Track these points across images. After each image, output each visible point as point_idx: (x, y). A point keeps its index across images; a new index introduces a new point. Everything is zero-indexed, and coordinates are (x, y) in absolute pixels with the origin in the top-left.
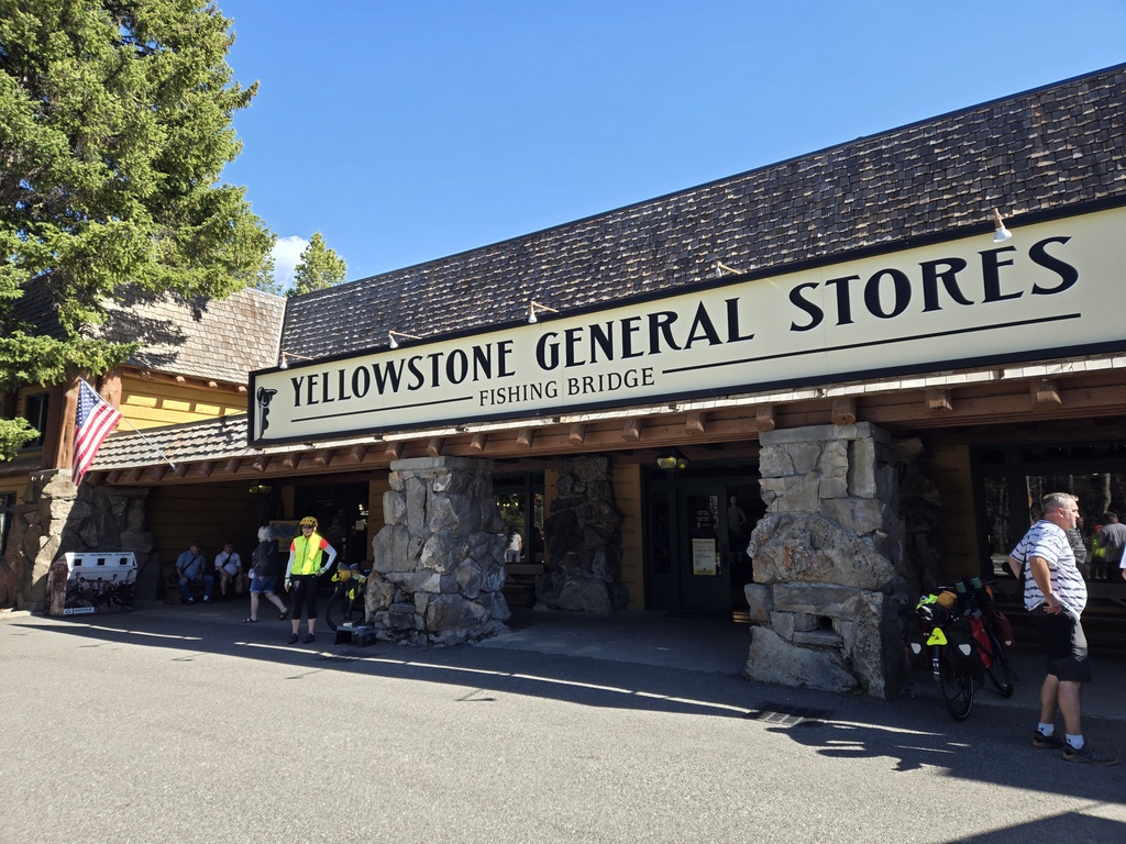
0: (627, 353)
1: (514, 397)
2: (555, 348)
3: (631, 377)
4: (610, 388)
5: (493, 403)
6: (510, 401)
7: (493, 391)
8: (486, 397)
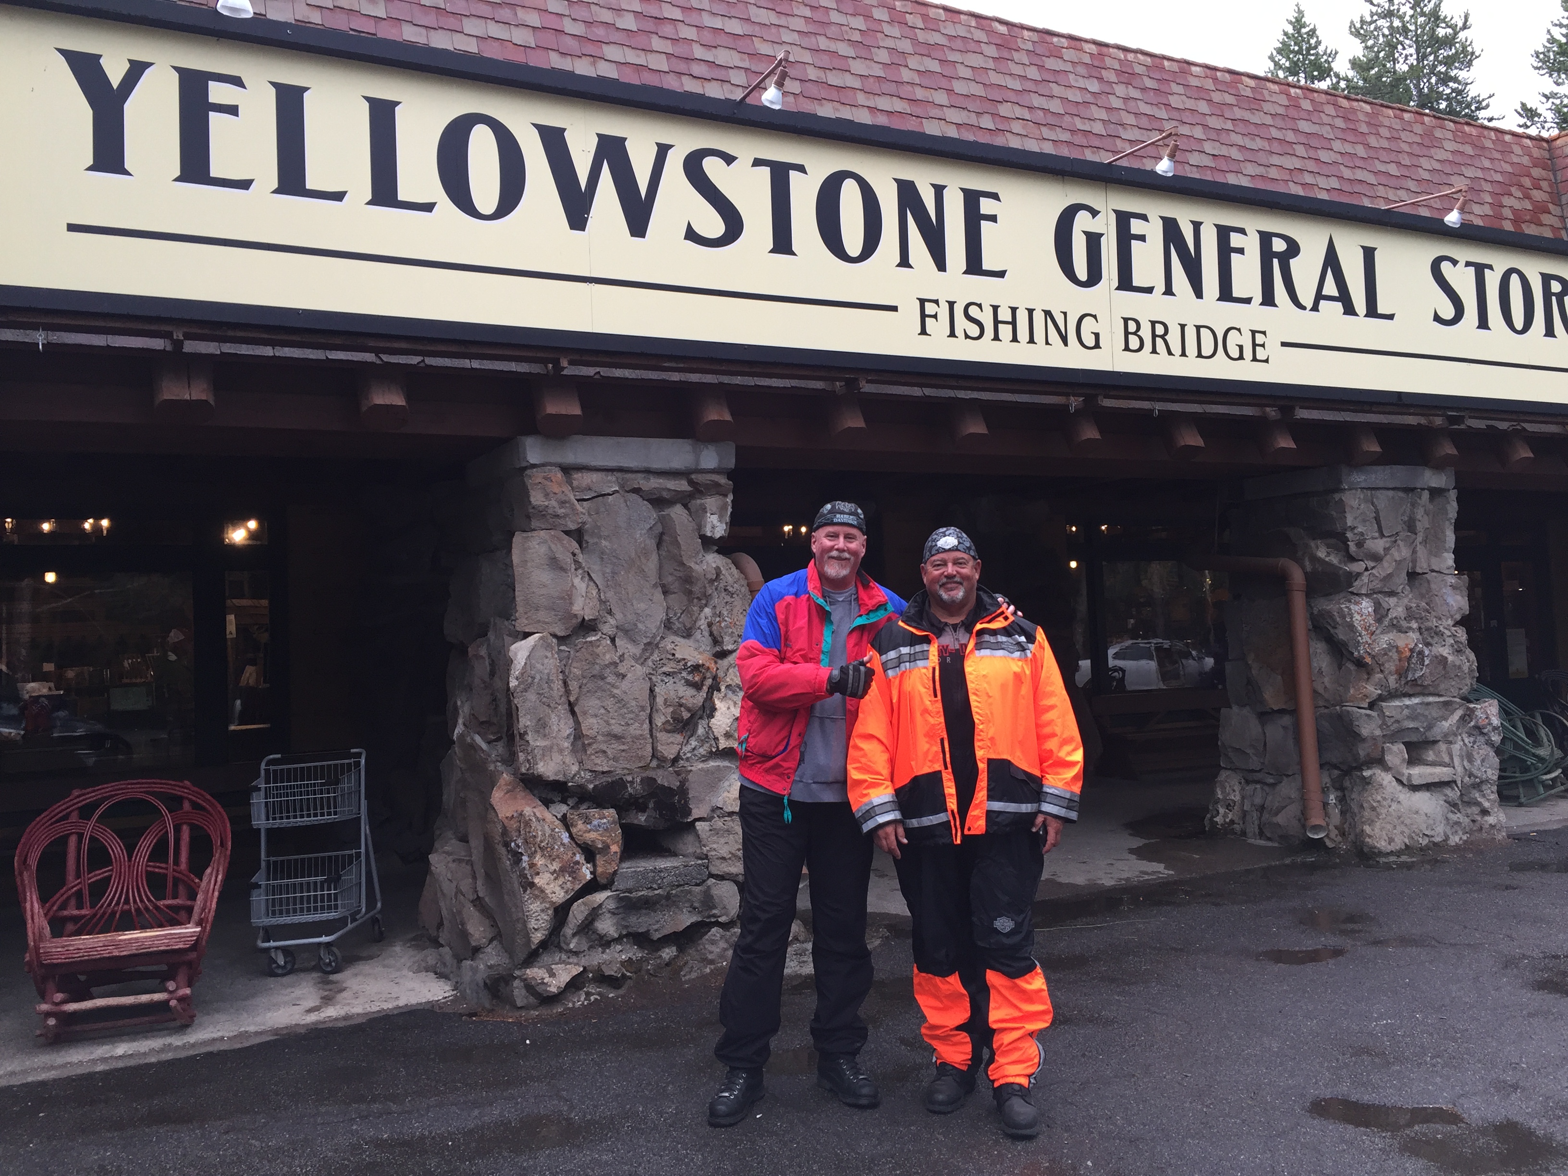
0: (1226, 294)
1: (1005, 331)
2: (1093, 243)
3: (1233, 339)
4: (1200, 355)
5: (952, 334)
6: (996, 338)
7: (951, 304)
8: (935, 316)
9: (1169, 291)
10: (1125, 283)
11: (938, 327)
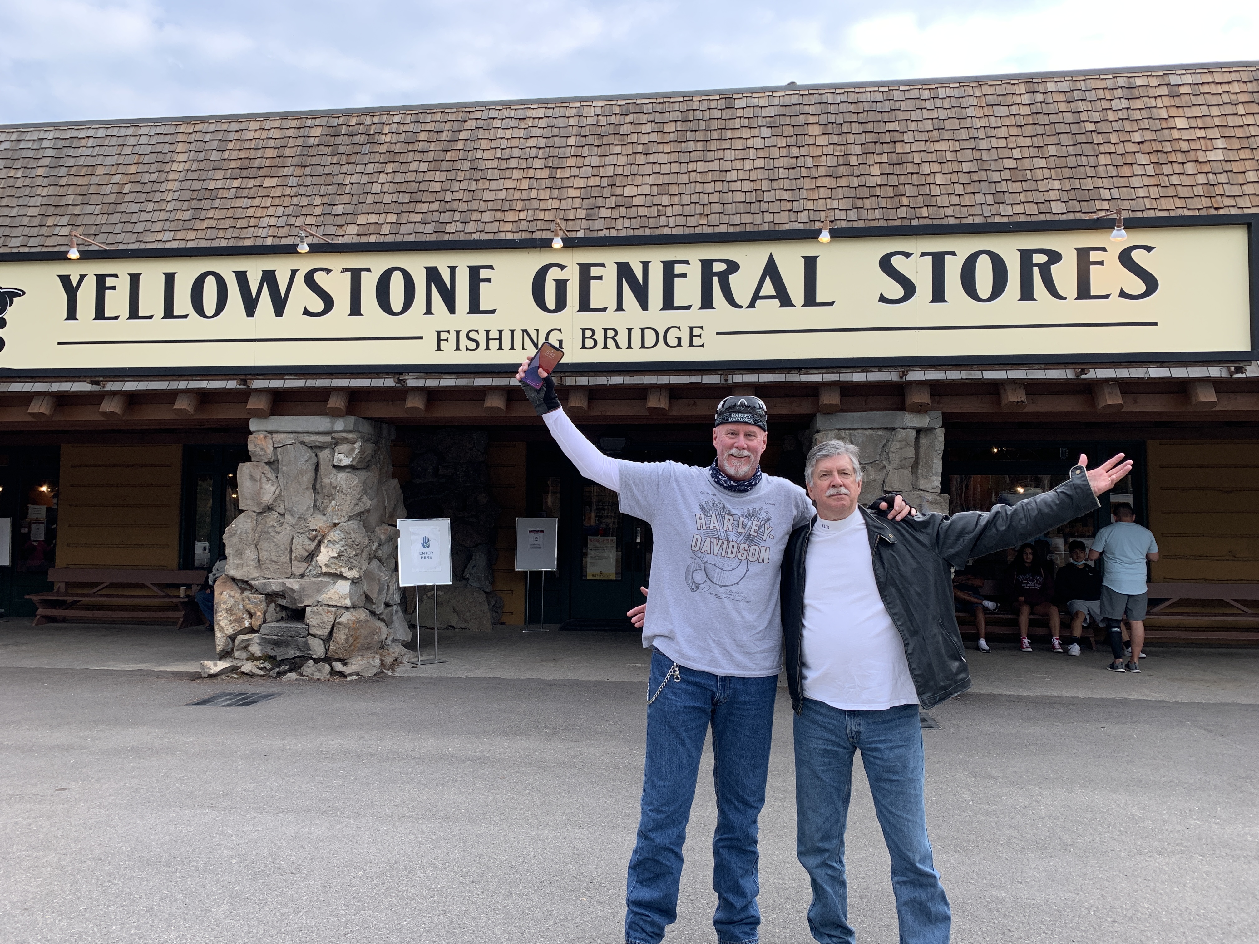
0: (668, 303)
1: (494, 344)
2: (561, 286)
3: (672, 335)
4: (643, 346)
5: (458, 348)
6: (488, 348)
7: (458, 332)
8: (447, 340)
9: (620, 308)
10: (585, 305)
11: (449, 346)
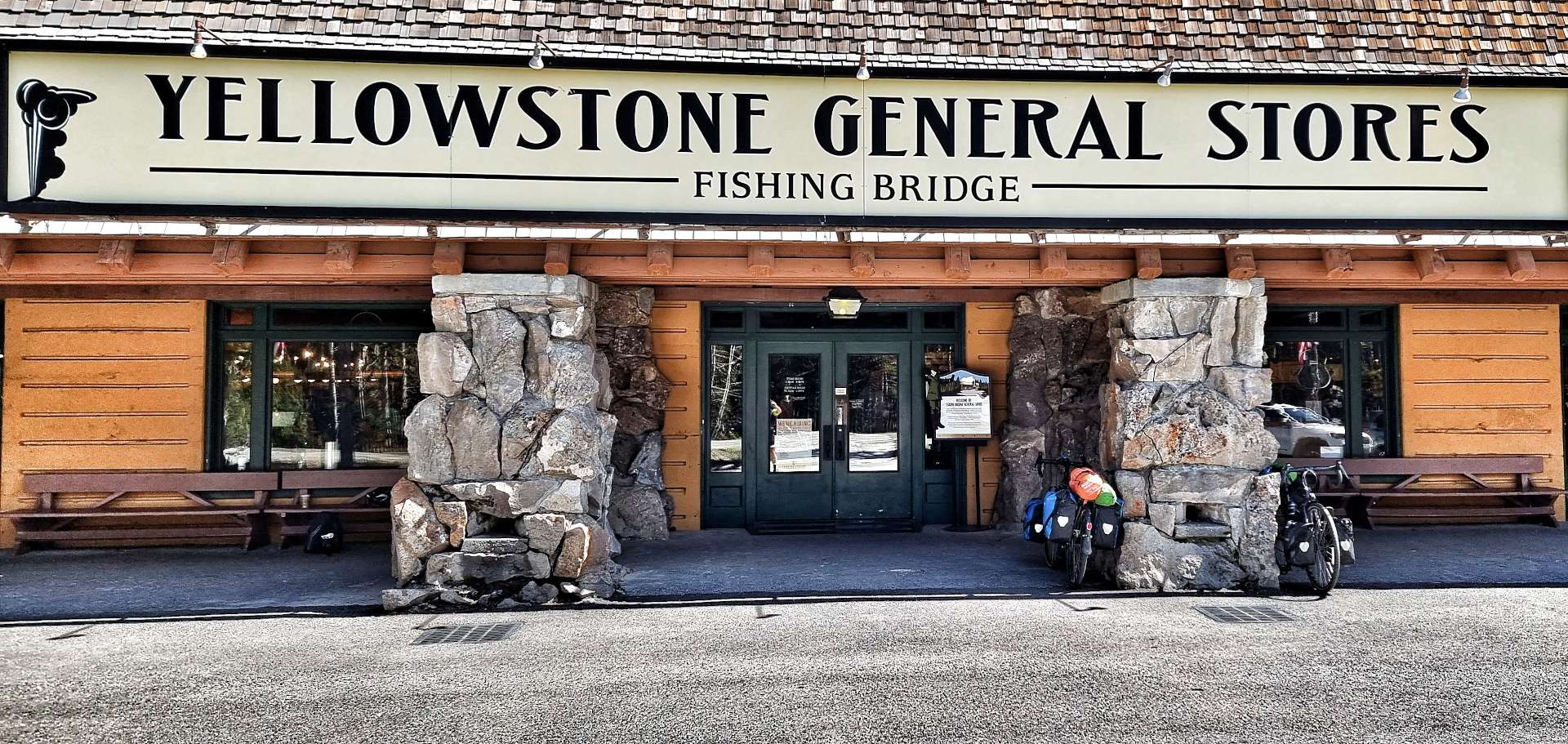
0: (977, 149)
1: (768, 191)
2: (850, 123)
3: (982, 187)
4: (948, 198)
5: (723, 194)
6: (760, 195)
7: (723, 175)
8: (709, 184)
9: (921, 152)
10: (879, 147)
11: (711, 192)
